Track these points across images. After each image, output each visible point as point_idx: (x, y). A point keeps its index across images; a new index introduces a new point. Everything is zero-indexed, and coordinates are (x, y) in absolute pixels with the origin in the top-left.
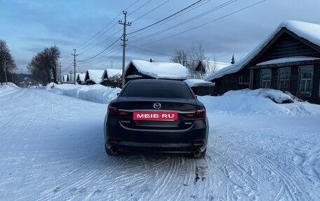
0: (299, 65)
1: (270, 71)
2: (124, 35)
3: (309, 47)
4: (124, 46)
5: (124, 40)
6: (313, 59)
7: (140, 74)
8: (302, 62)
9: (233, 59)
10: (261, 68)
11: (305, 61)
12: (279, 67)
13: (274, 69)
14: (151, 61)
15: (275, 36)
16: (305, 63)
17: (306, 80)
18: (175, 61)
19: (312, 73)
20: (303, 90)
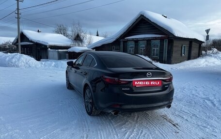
0: (152, 40)
1: (133, 43)
2: (18, 9)
3: (157, 29)
4: (18, 18)
5: (18, 14)
6: (160, 36)
7: (31, 41)
8: (153, 37)
9: (97, 33)
10: (128, 40)
11: (155, 37)
12: (139, 40)
13: (136, 41)
14: (38, 31)
15: (137, 20)
16: (156, 39)
17: (156, 49)
18: (57, 32)
19: (159, 45)
20: (154, 55)
